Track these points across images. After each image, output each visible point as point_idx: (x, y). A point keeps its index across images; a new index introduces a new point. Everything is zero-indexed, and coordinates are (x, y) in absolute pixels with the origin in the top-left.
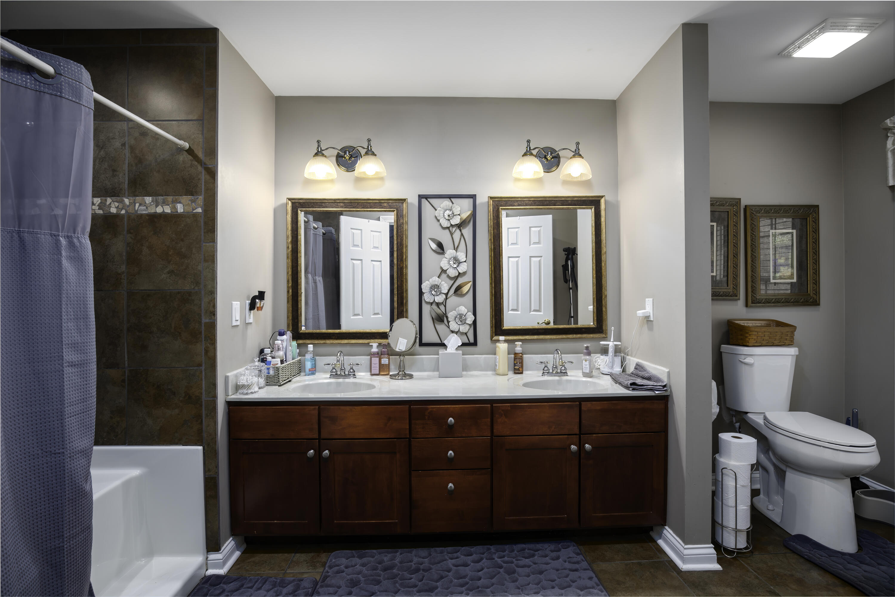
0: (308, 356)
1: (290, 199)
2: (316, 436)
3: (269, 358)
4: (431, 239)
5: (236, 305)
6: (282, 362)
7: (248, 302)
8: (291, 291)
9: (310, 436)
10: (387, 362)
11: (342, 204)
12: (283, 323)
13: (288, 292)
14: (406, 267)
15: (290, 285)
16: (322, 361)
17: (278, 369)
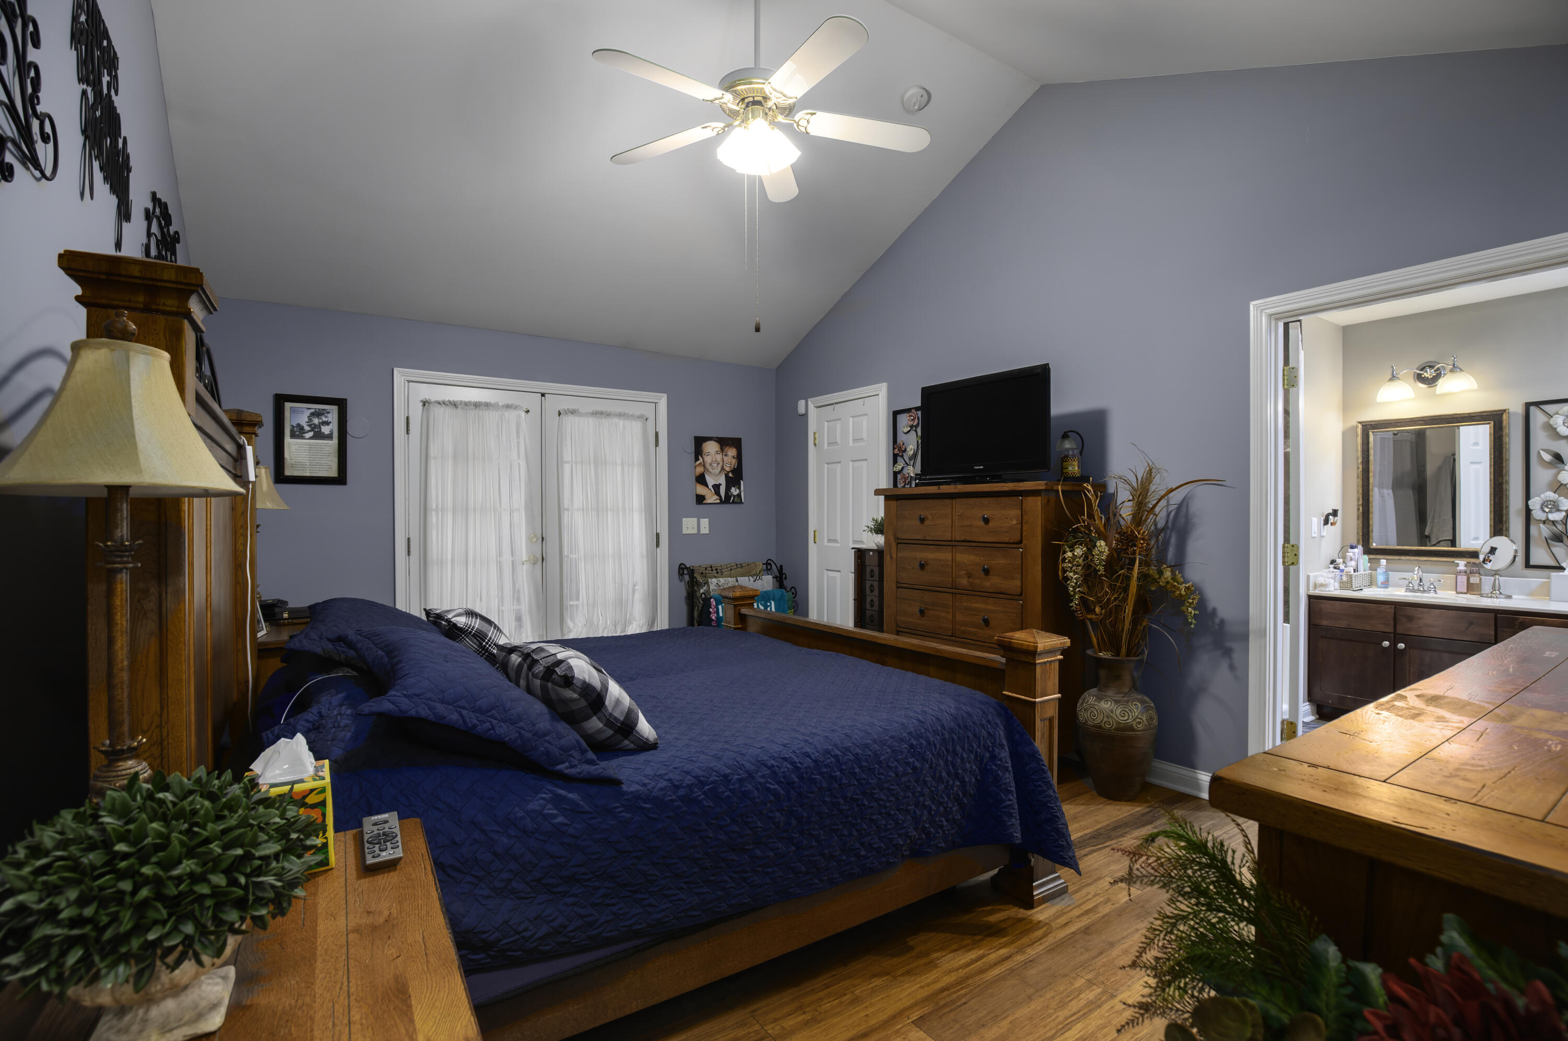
0: (1380, 570)
1: (1360, 423)
2: (1391, 630)
3: (1342, 567)
4: (1544, 450)
5: (1315, 520)
6: (1355, 571)
7: (1323, 518)
8: (1361, 509)
9: (1386, 630)
10: (1478, 582)
11: (1421, 422)
12: (1353, 537)
13: (1359, 509)
14: (1507, 482)
15: (1360, 503)
16: (1395, 576)
17: (1351, 576)
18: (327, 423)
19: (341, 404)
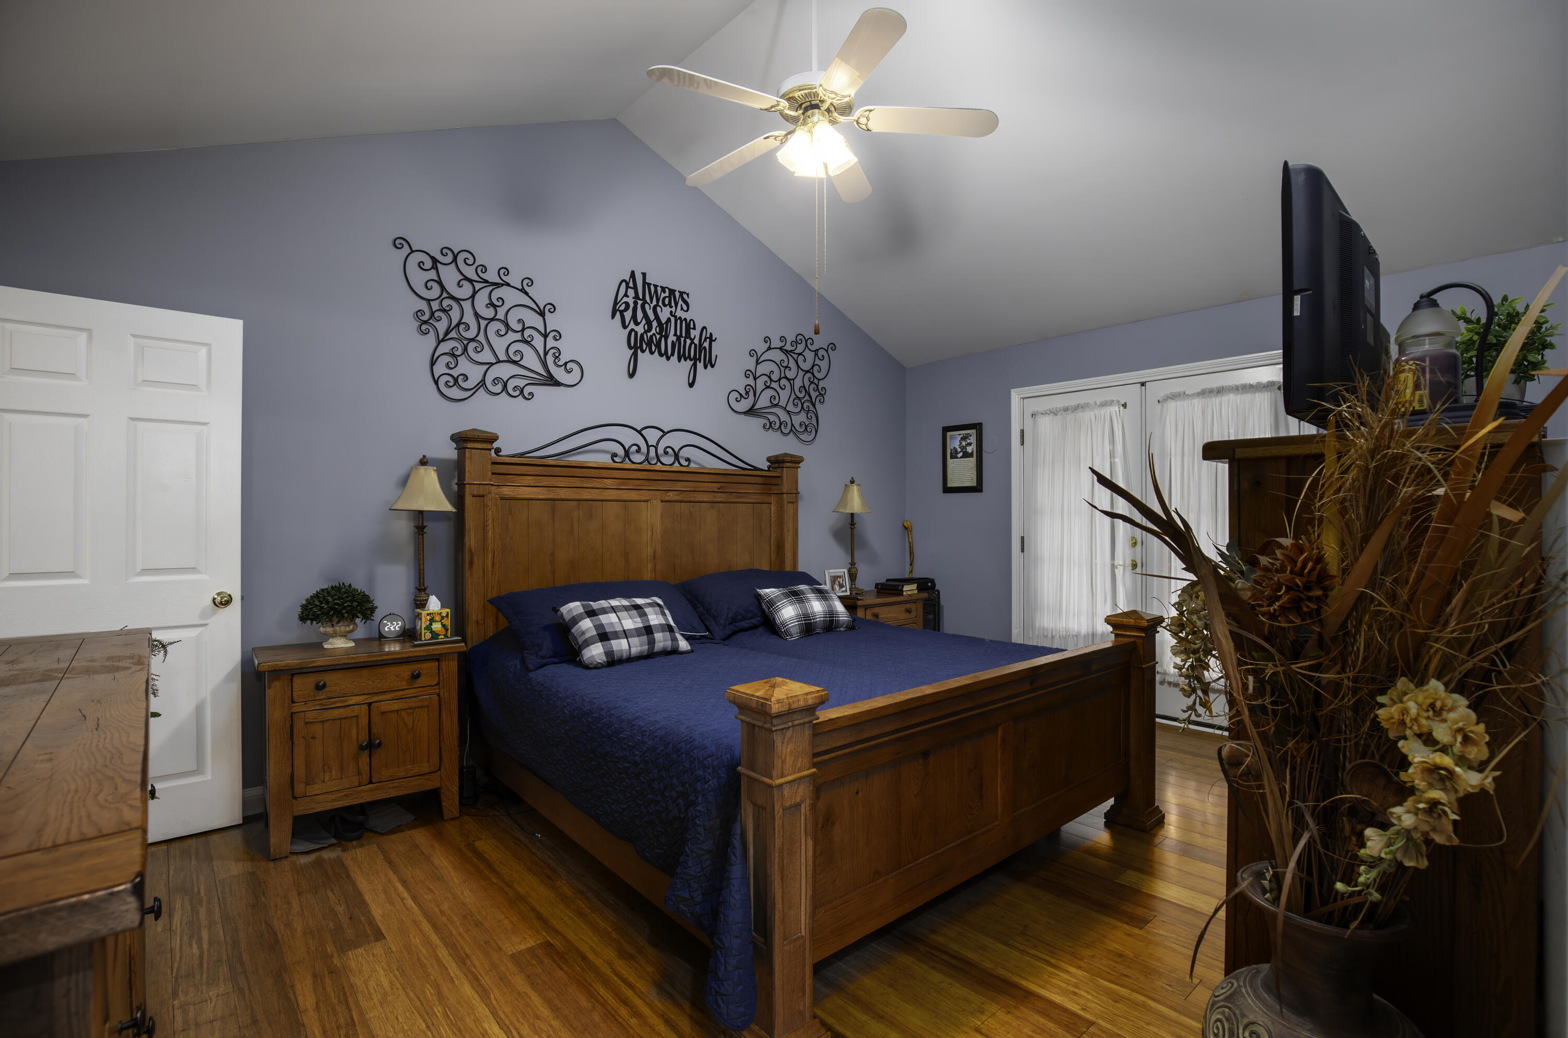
18: (970, 444)
19: (978, 427)
